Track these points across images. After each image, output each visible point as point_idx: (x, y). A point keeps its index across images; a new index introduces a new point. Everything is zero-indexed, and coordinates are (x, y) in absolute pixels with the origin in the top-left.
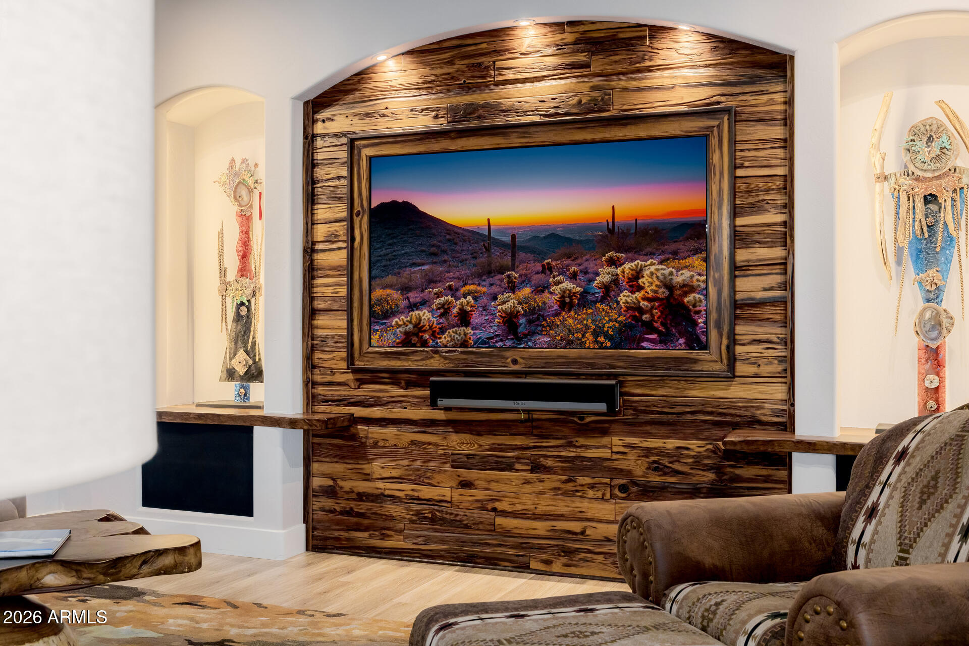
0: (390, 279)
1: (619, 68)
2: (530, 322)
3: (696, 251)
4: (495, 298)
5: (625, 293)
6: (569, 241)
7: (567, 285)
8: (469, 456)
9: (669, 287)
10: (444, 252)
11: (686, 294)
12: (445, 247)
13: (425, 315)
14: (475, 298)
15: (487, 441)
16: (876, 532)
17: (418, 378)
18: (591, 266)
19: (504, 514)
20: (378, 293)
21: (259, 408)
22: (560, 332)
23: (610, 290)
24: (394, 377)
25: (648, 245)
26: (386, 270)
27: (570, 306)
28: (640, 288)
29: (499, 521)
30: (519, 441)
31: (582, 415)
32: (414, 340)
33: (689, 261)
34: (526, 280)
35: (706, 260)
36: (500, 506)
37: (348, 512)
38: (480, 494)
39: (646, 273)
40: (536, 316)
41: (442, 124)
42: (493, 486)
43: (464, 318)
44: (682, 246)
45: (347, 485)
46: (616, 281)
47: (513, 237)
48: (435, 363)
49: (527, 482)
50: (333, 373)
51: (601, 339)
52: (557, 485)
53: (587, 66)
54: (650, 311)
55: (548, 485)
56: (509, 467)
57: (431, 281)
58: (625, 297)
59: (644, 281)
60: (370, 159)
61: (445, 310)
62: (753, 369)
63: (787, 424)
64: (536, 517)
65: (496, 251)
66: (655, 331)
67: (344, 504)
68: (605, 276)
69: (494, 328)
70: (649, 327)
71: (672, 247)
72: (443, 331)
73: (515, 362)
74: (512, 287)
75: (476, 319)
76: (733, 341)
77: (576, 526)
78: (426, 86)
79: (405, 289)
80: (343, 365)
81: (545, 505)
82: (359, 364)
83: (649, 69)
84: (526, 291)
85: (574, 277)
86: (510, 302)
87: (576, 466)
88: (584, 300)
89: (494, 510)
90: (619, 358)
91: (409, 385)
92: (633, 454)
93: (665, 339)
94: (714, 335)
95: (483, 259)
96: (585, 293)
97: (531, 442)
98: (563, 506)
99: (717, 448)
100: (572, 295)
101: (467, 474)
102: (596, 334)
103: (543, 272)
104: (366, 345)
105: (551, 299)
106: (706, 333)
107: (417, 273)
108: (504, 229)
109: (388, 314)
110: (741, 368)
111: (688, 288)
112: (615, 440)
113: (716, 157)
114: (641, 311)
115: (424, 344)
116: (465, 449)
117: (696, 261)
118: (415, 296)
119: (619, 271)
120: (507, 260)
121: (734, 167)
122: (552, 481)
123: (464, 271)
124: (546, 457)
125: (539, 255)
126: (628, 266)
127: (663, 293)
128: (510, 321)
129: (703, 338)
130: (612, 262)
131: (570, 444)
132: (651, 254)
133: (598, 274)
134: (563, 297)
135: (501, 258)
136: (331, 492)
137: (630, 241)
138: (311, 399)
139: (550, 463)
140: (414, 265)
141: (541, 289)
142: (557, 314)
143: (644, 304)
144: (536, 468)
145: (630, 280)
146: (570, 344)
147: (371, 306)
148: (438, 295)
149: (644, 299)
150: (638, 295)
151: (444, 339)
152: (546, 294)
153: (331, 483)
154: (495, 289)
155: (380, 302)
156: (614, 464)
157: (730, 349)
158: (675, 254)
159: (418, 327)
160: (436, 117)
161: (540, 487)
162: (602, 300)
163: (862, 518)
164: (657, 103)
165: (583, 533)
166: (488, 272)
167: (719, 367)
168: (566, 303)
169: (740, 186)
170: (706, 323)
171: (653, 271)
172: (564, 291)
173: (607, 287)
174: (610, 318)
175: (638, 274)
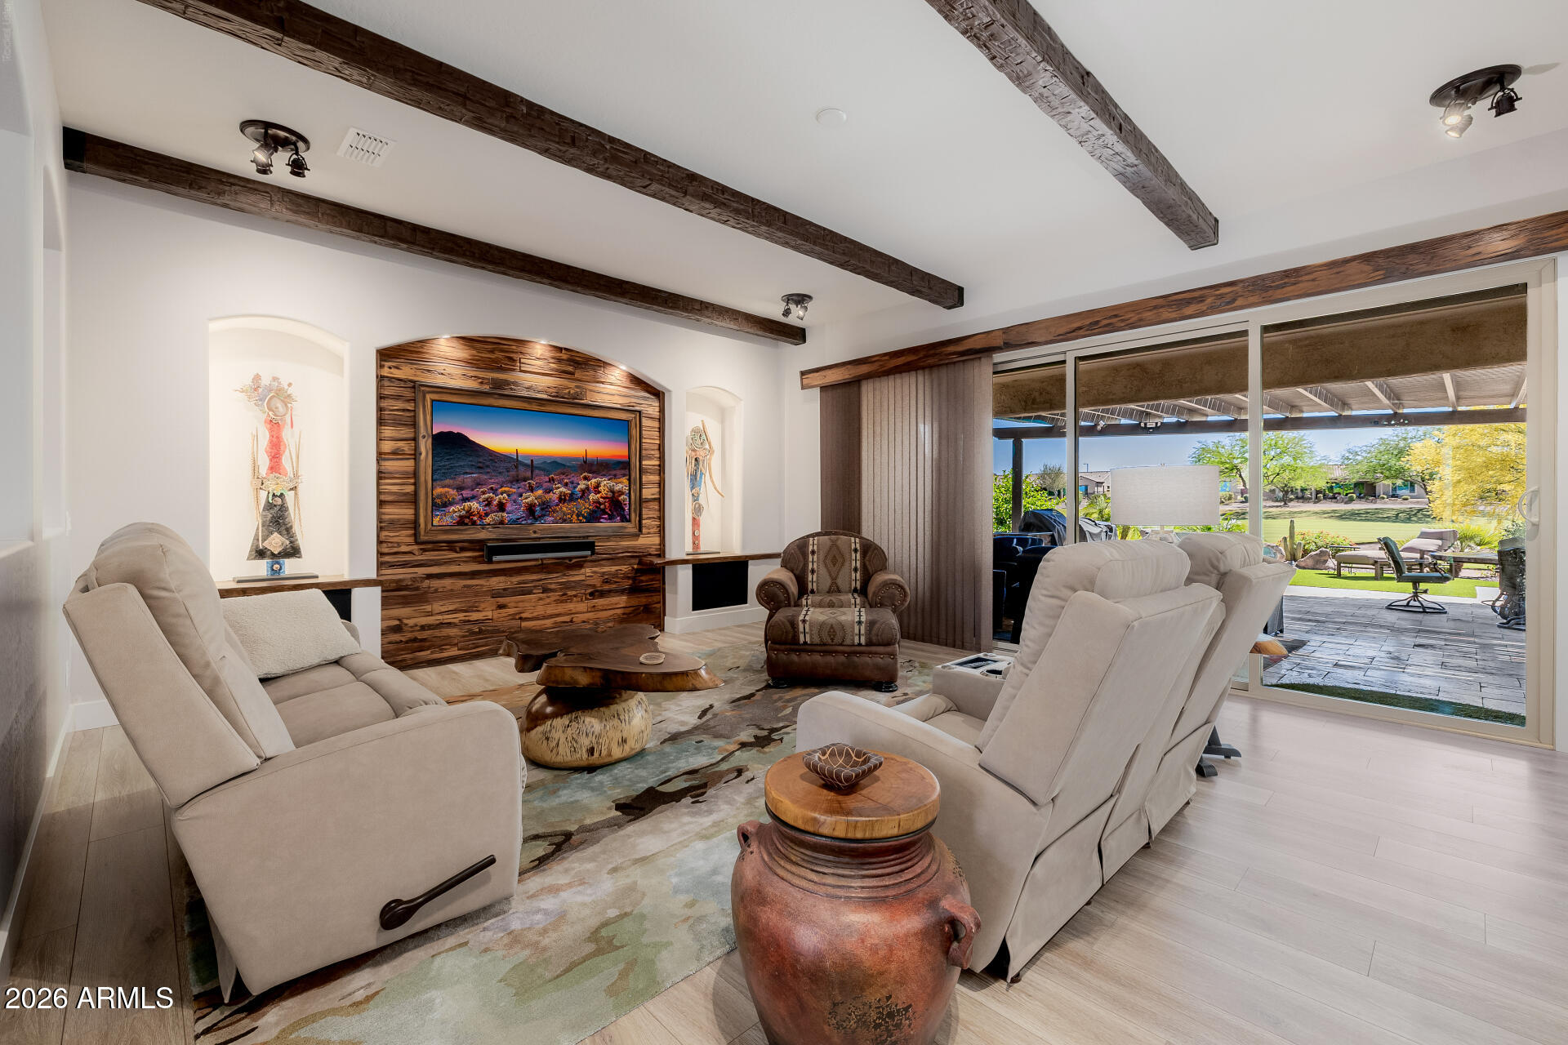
0: (447, 481)
1: (588, 377)
2: (542, 509)
3: (624, 475)
4: (521, 496)
5: (592, 494)
6: (564, 466)
7: (563, 489)
8: (504, 589)
9: (613, 492)
10: (488, 466)
11: (620, 495)
12: (488, 463)
13: (474, 505)
14: (509, 495)
15: (516, 579)
16: (817, 577)
17: (478, 545)
18: (575, 480)
19: (527, 619)
20: (439, 490)
21: (316, 576)
22: (560, 515)
23: (585, 492)
24: (451, 546)
25: (603, 471)
26: (445, 476)
27: (565, 500)
28: (599, 492)
29: (524, 624)
30: (535, 577)
31: (570, 558)
32: (467, 521)
33: (621, 480)
34: (539, 486)
35: (629, 480)
36: (524, 615)
37: (415, 640)
38: (512, 611)
39: (602, 484)
40: (546, 506)
41: (486, 387)
42: (520, 604)
43: (501, 507)
44: (618, 472)
45: (411, 622)
46: (588, 488)
47: (532, 461)
48: (483, 535)
49: (541, 599)
50: (399, 546)
51: (581, 518)
52: (558, 598)
53: (571, 372)
54: (604, 504)
55: (553, 599)
56: (530, 593)
57: (479, 484)
58: (592, 497)
59: (601, 488)
60: (432, 401)
61: (489, 503)
62: (648, 531)
63: (661, 553)
64: (545, 618)
65: (521, 468)
66: (606, 513)
67: (409, 635)
68: (582, 486)
69: (521, 513)
70: (603, 511)
71: (614, 472)
72: (487, 515)
73: (535, 532)
74: (532, 489)
75: (509, 507)
76: (640, 519)
77: (567, 618)
78: (472, 363)
79: (460, 488)
80: (411, 540)
81: (550, 610)
82: (423, 538)
83: (600, 382)
84: (540, 492)
85: (566, 485)
86: (530, 498)
87: (567, 586)
88: (572, 498)
89: (521, 618)
90: (589, 528)
91: (463, 549)
92: (596, 576)
93: (611, 518)
94: (633, 515)
95: (513, 473)
96: (572, 494)
97: (543, 576)
98: (561, 608)
99: (633, 568)
100: (565, 495)
101: (501, 600)
102: (578, 515)
103: (550, 481)
104: (429, 526)
105: (554, 496)
106: (630, 514)
107: (469, 479)
108: (527, 456)
109: (445, 505)
110: (644, 530)
111: (621, 493)
112: (588, 570)
113: (634, 432)
114: (600, 504)
115: (474, 523)
116: (502, 586)
117: (626, 480)
118: (466, 493)
119: (589, 483)
120: (529, 474)
121: (641, 438)
122: (554, 596)
123: (501, 479)
124: (551, 583)
125: (547, 472)
126: (593, 481)
127: (610, 495)
128: (530, 509)
129: (628, 517)
130: (585, 478)
131: (564, 575)
132: (604, 476)
133: (579, 484)
134: (560, 496)
135: (524, 472)
136: (397, 629)
137: (594, 468)
138: (381, 565)
139: (553, 586)
140: (467, 473)
141: (548, 491)
142: (557, 505)
143: (601, 500)
144: (545, 590)
145: (595, 488)
146: (564, 521)
147: (433, 499)
148: (484, 493)
149: (601, 497)
150: (599, 495)
151: (488, 520)
152: (551, 494)
153: (397, 622)
154: (521, 490)
155: (440, 496)
156: (587, 583)
157: (640, 521)
158: (615, 476)
159: (470, 513)
160: (482, 383)
161: (548, 601)
162: (581, 497)
163: (810, 574)
164: (601, 400)
165: (571, 621)
166: (517, 480)
167: (636, 530)
168: (562, 499)
169: (642, 446)
170: (629, 509)
171: (605, 484)
172: (561, 493)
173: (583, 491)
174: (585, 507)
175: (598, 485)
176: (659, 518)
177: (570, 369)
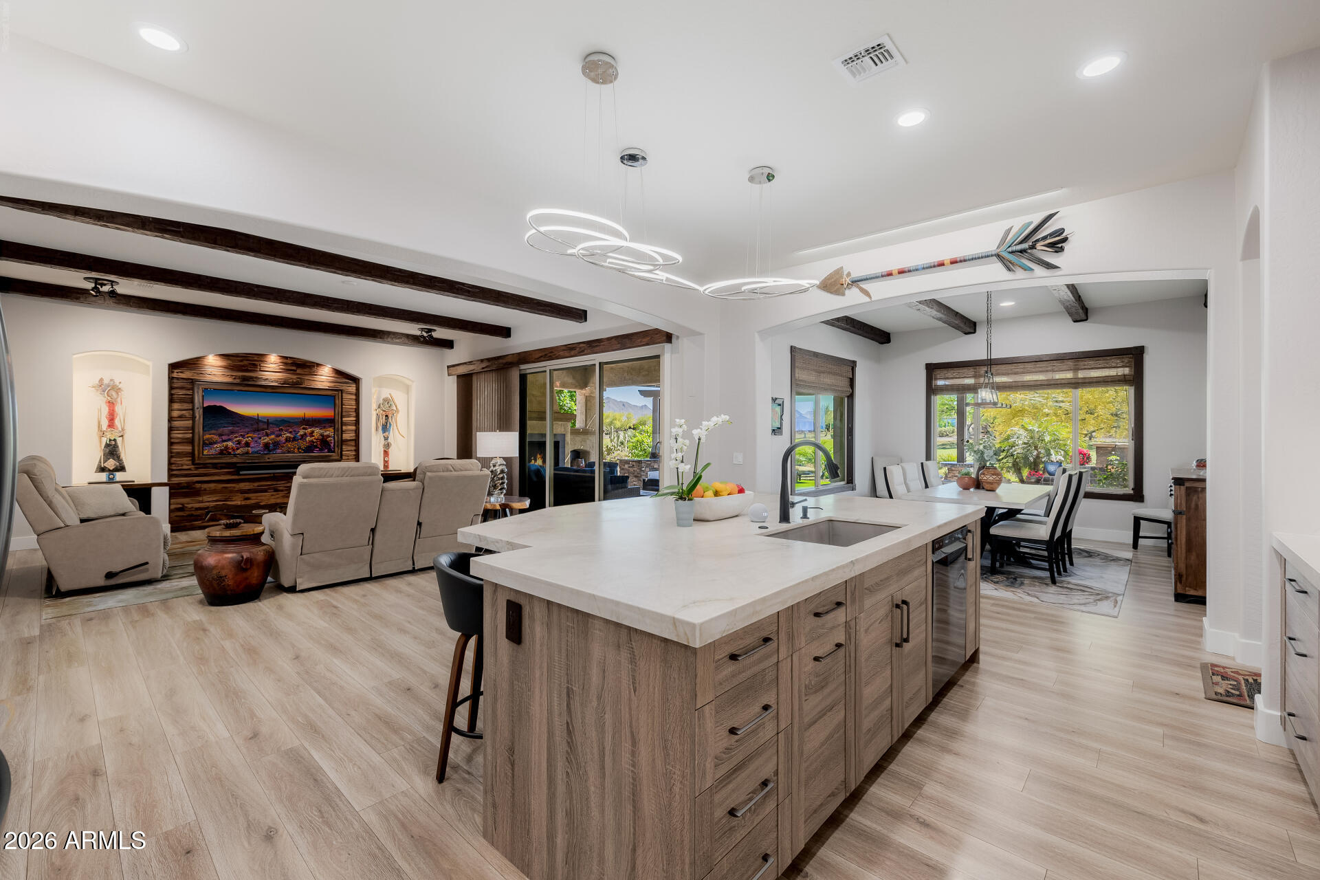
0: (213, 432)
1: (306, 373)
2: (274, 446)
3: (331, 427)
4: (260, 438)
5: (308, 437)
6: (289, 422)
7: (289, 435)
8: (248, 490)
9: (322, 435)
10: (239, 423)
11: (327, 438)
12: (239, 421)
13: (230, 444)
14: (252, 438)
15: (256, 484)
17: (228, 465)
18: (297, 429)
20: (208, 436)
21: (134, 482)
22: (285, 449)
23: (303, 437)
24: (215, 466)
25: (316, 424)
26: (211, 428)
27: (290, 441)
28: (313, 436)
30: (269, 483)
32: (225, 452)
33: (329, 429)
34: (272, 433)
35: (334, 429)
36: (261, 503)
37: (190, 515)
38: (253, 501)
39: (315, 432)
40: (277, 445)
41: (238, 381)
42: (259, 498)
43: (247, 444)
44: (326, 425)
45: (189, 506)
46: (305, 434)
47: (268, 420)
48: (235, 460)
49: (272, 495)
50: (183, 466)
51: (300, 451)
53: (295, 371)
54: (317, 443)
56: (265, 491)
57: (232, 433)
58: (308, 439)
59: (315, 434)
60: (204, 389)
61: (239, 442)
62: (347, 458)
65: (260, 424)
66: (318, 448)
67: (189, 513)
68: (302, 432)
69: (260, 448)
70: (316, 447)
71: (323, 425)
72: (238, 449)
73: (269, 458)
74: (267, 435)
75: (252, 445)
76: (342, 451)
78: (227, 368)
79: (220, 435)
80: (190, 462)
82: (197, 462)
83: (315, 375)
84: (273, 436)
85: (291, 432)
86: (267, 439)
88: (294, 439)
90: (307, 456)
91: (222, 468)
93: (321, 450)
94: (336, 449)
95: (255, 426)
96: (294, 437)
97: (274, 483)
100: (290, 438)
101: (246, 495)
102: (298, 449)
103: (279, 431)
104: (201, 455)
105: (282, 439)
106: (334, 448)
107: (226, 430)
108: (264, 417)
109: (212, 444)
110: (344, 457)
111: (328, 436)
113: (337, 402)
114: (314, 442)
115: (230, 453)
116: (247, 488)
117: (331, 429)
118: (224, 438)
119: (306, 431)
120: (265, 427)
121: (342, 405)
122: (282, 494)
123: (247, 430)
125: (277, 426)
126: (309, 430)
127: (321, 437)
128: (266, 446)
130: (304, 429)
132: (317, 427)
133: (299, 432)
135: (261, 426)
136: (181, 509)
137: (310, 423)
138: (171, 476)
139: (281, 488)
140: (225, 427)
141: (278, 436)
142: (284, 443)
145: (310, 434)
146: (289, 452)
147: (203, 441)
148: (236, 437)
149: (315, 439)
150: (313, 438)
151: (238, 452)
152: (280, 438)
153: (181, 506)
154: (260, 436)
155: (207, 439)
158: (325, 427)
159: (227, 448)
160: (235, 378)
161: (278, 496)
162: (300, 439)
164: (319, 386)
166: (258, 430)
167: (338, 458)
168: (288, 440)
169: (344, 410)
170: (334, 445)
171: (317, 432)
172: (287, 437)
173: (302, 436)
174: (303, 445)
175: (313, 432)
176: (355, 450)
177: (294, 368)
